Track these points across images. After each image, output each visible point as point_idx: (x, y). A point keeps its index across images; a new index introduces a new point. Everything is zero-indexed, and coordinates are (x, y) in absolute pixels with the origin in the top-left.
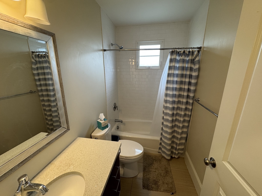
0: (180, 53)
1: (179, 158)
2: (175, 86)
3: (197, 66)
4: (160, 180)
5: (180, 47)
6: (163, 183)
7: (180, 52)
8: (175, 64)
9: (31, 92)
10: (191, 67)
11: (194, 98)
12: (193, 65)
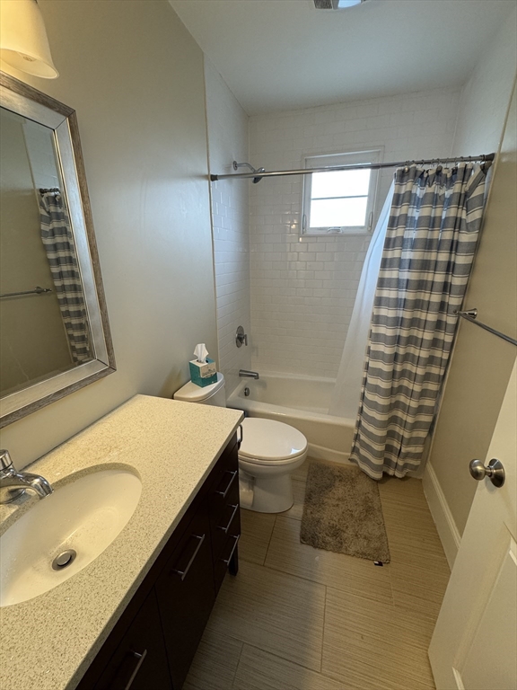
0: (425, 175)
1: (405, 478)
2: (405, 275)
3: (476, 214)
4: (347, 527)
5: (426, 159)
6: (356, 536)
7: (427, 172)
8: (408, 211)
9: (39, 292)
10: (456, 218)
11: (461, 310)
12: (464, 212)
